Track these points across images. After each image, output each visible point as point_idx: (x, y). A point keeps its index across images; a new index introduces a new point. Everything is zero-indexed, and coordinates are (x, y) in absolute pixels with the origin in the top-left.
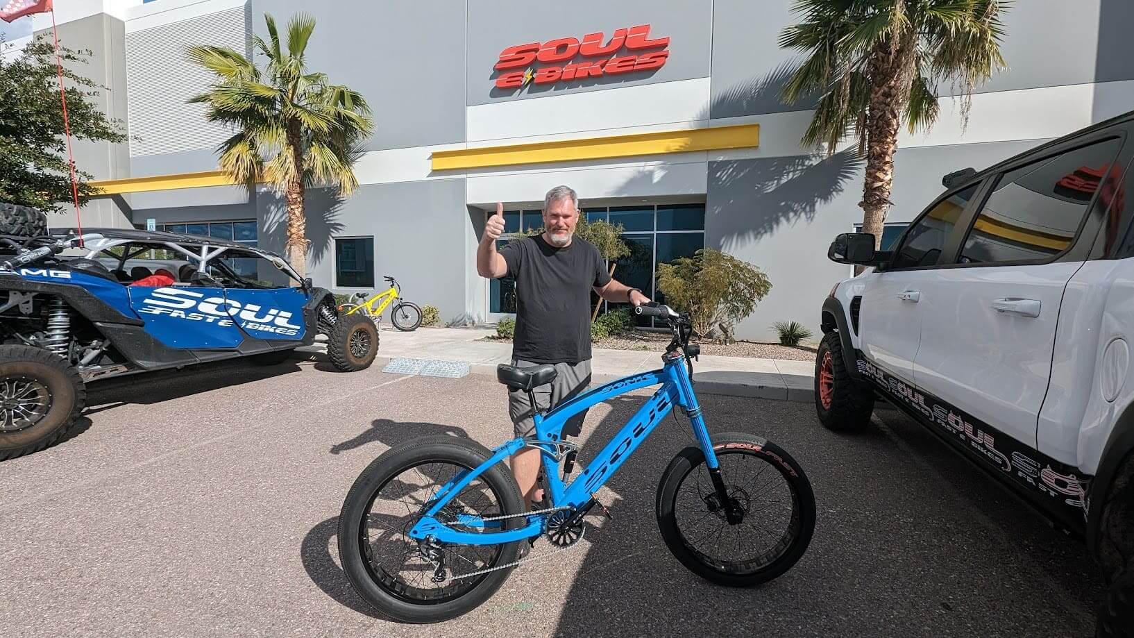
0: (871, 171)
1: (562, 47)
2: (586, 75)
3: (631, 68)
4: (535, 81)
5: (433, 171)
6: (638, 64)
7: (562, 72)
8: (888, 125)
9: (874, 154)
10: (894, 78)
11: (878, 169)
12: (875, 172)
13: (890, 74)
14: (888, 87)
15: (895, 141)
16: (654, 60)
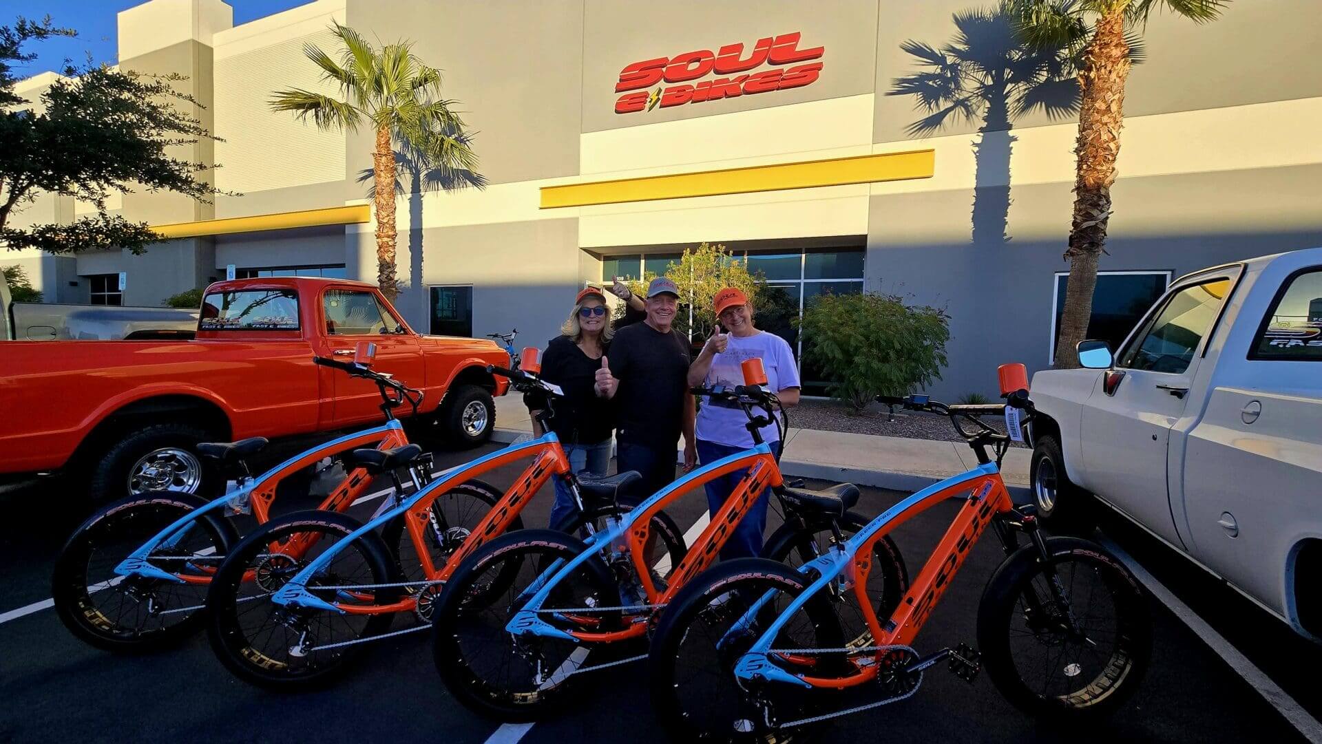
0: (1083, 207)
1: (695, 61)
2: (722, 93)
3: (775, 85)
4: (661, 103)
5: (542, 209)
6: (785, 79)
7: (693, 92)
8: (1105, 149)
9: (1085, 186)
10: (1113, 91)
11: (1090, 204)
12: (1086, 208)
13: (1107, 85)
14: (1105, 102)
15: (1114, 169)
16: (803, 74)
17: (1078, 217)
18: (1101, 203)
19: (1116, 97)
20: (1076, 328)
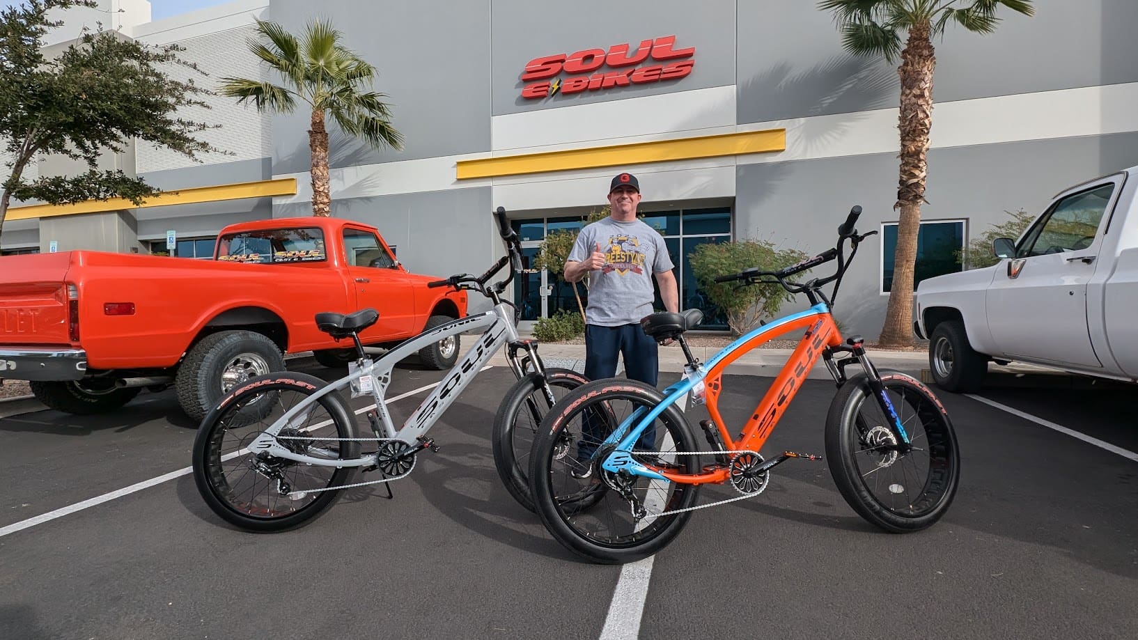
0: (906, 168)
1: (589, 57)
2: (613, 84)
3: (657, 77)
4: (562, 91)
5: (459, 180)
6: (665, 73)
7: (589, 82)
8: (921, 125)
9: (908, 152)
10: (926, 80)
11: (913, 166)
12: (908, 170)
13: (920, 77)
14: (920, 89)
15: (928, 140)
16: (679, 69)
17: (903, 176)
18: (921, 165)
19: (928, 85)
20: (907, 261)
